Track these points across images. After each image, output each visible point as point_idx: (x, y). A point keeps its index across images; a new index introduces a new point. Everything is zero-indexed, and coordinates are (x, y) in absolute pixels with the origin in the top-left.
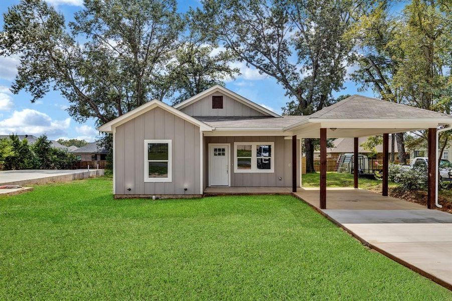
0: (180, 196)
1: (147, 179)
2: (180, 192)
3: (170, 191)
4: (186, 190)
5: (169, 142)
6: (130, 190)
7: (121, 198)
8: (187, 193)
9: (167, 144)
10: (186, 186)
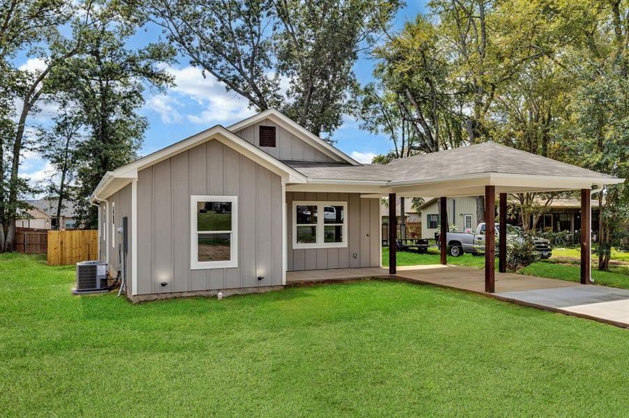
0: (250, 291)
1: (196, 264)
2: (250, 283)
3: (234, 283)
4: (260, 279)
5: (234, 200)
6: (163, 285)
7: (146, 301)
8: (262, 283)
9: (230, 204)
10: (260, 272)
